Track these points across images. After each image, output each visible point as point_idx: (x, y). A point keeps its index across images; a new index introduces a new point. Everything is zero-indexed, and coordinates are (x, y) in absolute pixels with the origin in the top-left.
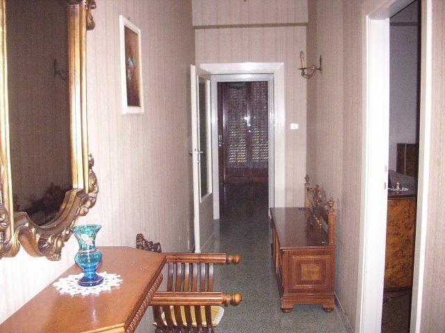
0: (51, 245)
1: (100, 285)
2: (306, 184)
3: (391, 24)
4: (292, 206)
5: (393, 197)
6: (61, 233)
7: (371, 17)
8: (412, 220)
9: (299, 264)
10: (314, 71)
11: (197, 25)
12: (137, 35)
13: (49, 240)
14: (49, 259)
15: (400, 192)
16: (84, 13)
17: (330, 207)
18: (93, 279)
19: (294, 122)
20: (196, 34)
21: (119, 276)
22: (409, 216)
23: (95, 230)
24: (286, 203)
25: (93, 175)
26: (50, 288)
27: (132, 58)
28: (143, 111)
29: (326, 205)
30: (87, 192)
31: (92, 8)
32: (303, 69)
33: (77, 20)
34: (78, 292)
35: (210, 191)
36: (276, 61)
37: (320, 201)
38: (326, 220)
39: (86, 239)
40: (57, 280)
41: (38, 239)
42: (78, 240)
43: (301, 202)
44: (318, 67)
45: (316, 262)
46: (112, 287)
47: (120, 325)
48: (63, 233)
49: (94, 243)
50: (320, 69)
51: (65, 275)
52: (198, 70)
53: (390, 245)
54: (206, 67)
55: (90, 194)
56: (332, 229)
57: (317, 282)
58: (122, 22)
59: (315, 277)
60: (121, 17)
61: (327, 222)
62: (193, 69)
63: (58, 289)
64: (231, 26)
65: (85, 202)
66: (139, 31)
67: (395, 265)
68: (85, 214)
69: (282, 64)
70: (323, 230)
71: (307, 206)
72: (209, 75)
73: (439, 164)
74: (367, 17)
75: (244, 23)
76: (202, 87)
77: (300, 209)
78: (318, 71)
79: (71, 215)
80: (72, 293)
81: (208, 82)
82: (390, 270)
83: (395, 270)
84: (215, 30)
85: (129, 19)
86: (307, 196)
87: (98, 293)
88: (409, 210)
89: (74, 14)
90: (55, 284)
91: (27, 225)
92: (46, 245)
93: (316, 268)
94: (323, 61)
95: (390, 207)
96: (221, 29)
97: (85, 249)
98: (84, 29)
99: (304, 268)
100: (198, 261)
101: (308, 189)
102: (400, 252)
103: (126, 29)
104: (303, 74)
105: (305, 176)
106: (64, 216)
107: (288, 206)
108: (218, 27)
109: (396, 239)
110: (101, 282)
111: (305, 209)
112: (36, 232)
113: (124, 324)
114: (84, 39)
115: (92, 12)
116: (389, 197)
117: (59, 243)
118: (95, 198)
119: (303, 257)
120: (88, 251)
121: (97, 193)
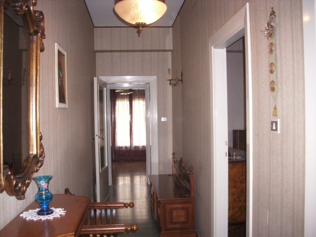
0: (20, 188)
1: (52, 215)
2: (173, 158)
3: (227, 51)
4: (163, 174)
5: (232, 163)
6: (25, 181)
7: (215, 47)
8: (244, 177)
9: (172, 210)
10: (178, 81)
11: (97, 50)
12: (64, 56)
13: (20, 185)
14: (17, 198)
15: (236, 159)
16: (39, 42)
17: (191, 171)
18: (46, 211)
19: (164, 116)
20: (96, 55)
21: (63, 209)
22: (242, 175)
23: (48, 179)
24: (159, 172)
25: (41, 146)
26: (18, 218)
27: (61, 71)
28: (67, 107)
29: (187, 170)
30: (38, 156)
31: (44, 38)
32: (170, 80)
33: (34, 46)
34: (38, 219)
35: (107, 165)
36: (151, 75)
37: (184, 168)
38: (189, 181)
39: (43, 184)
40: (22, 213)
41: (14, 183)
42: (38, 185)
43: (170, 171)
44: (180, 79)
45: (183, 209)
46: (60, 215)
47: (72, 234)
48: (27, 181)
49: (48, 187)
50: (181, 80)
51: (27, 210)
52: (99, 80)
53: (231, 194)
54: (104, 79)
55: (41, 159)
56: (192, 187)
57: (183, 223)
58: (57, 47)
59: (182, 219)
60: (56, 44)
61: (189, 182)
62: (95, 79)
63: (24, 218)
64: (121, 51)
65: (37, 163)
66: (65, 54)
67: (235, 208)
68: (37, 171)
69: (155, 77)
70: (186, 188)
71: (174, 173)
72: (105, 84)
73: (258, 136)
74: (212, 47)
75: (129, 49)
76: (101, 93)
77: (169, 175)
78: (180, 82)
79: (30, 171)
80: (35, 219)
81: (105, 89)
82: (231, 211)
83: (235, 210)
84: (109, 54)
85: (60, 45)
86: (174, 167)
87: (52, 219)
88: (242, 171)
89: (32, 41)
90: (21, 215)
91: (10, 173)
92: (17, 188)
93: (183, 213)
94: (184, 74)
95: (230, 169)
96: (113, 53)
97: (42, 191)
98: (39, 52)
99: (175, 213)
100: (105, 208)
101: (174, 162)
102: (238, 199)
103: (59, 52)
104: (170, 84)
105: (172, 153)
106: (26, 171)
107: (161, 174)
108: (112, 51)
109: (235, 190)
110: (52, 213)
111: (173, 175)
112: (14, 179)
113: (74, 233)
114: (38, 57)
115: (44, 41)
116: (229, 163)
117: (24, 188)
118: (43, 161)
119: (174, 206)
120: (44, 192)
121: (44, 158)
